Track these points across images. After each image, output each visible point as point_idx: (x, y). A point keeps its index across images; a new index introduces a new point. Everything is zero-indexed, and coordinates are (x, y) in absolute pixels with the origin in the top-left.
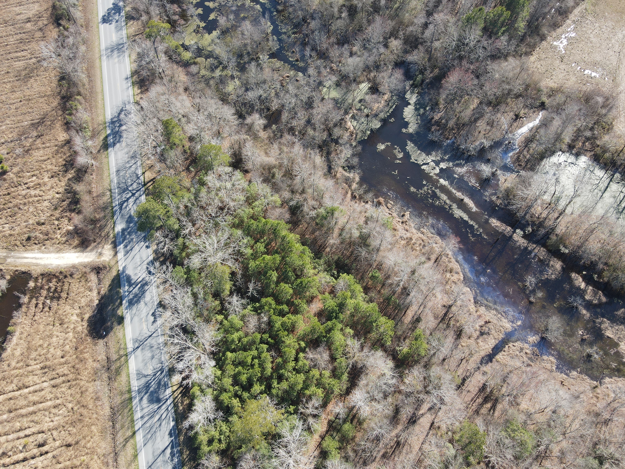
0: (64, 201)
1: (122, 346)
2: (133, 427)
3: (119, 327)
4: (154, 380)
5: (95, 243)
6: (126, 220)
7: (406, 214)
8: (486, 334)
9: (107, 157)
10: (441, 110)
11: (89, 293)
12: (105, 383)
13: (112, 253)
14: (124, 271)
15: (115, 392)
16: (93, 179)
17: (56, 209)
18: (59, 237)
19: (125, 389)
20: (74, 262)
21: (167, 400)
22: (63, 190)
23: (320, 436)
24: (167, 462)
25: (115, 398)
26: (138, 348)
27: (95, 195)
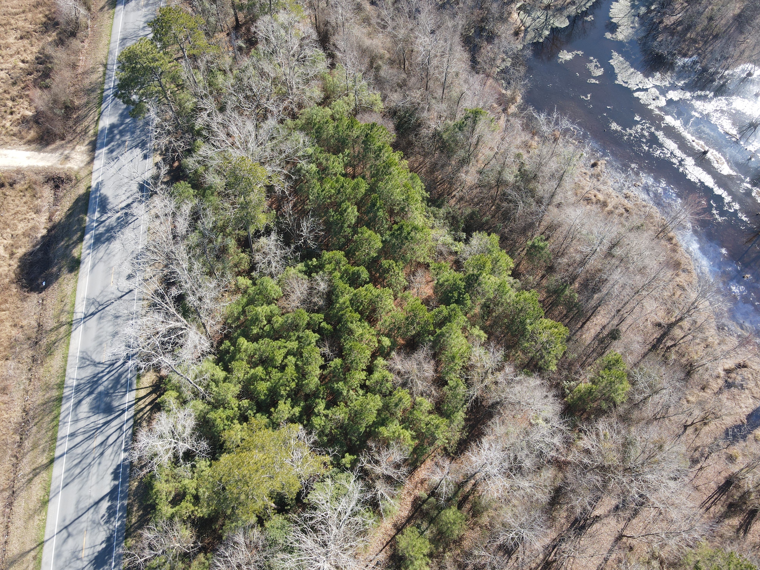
0: (30, 74)
1: (67, 308)
2: (52, 449)
3: (69, 276)
4: (109, 372)
5: (63, 142)
6: (120, 112)
7: (599, 163)
8: (736, 387)
9: (112, 18)
10: (677, 12)
11: (35, 216)
12: (25, 367)
13: (86, 158)
14: (97, 189)
15: (37, 384)
16: (83, 47)
17: (14, 84)
18: (8, 124)
19: (55, 381)
20: (21, 165)
21: (124, 411)
22: (33, 58)
23: (395, 525)
24: (99, 523)
25: (35, 394)
26: (93, 314)
27: (80, 71)
